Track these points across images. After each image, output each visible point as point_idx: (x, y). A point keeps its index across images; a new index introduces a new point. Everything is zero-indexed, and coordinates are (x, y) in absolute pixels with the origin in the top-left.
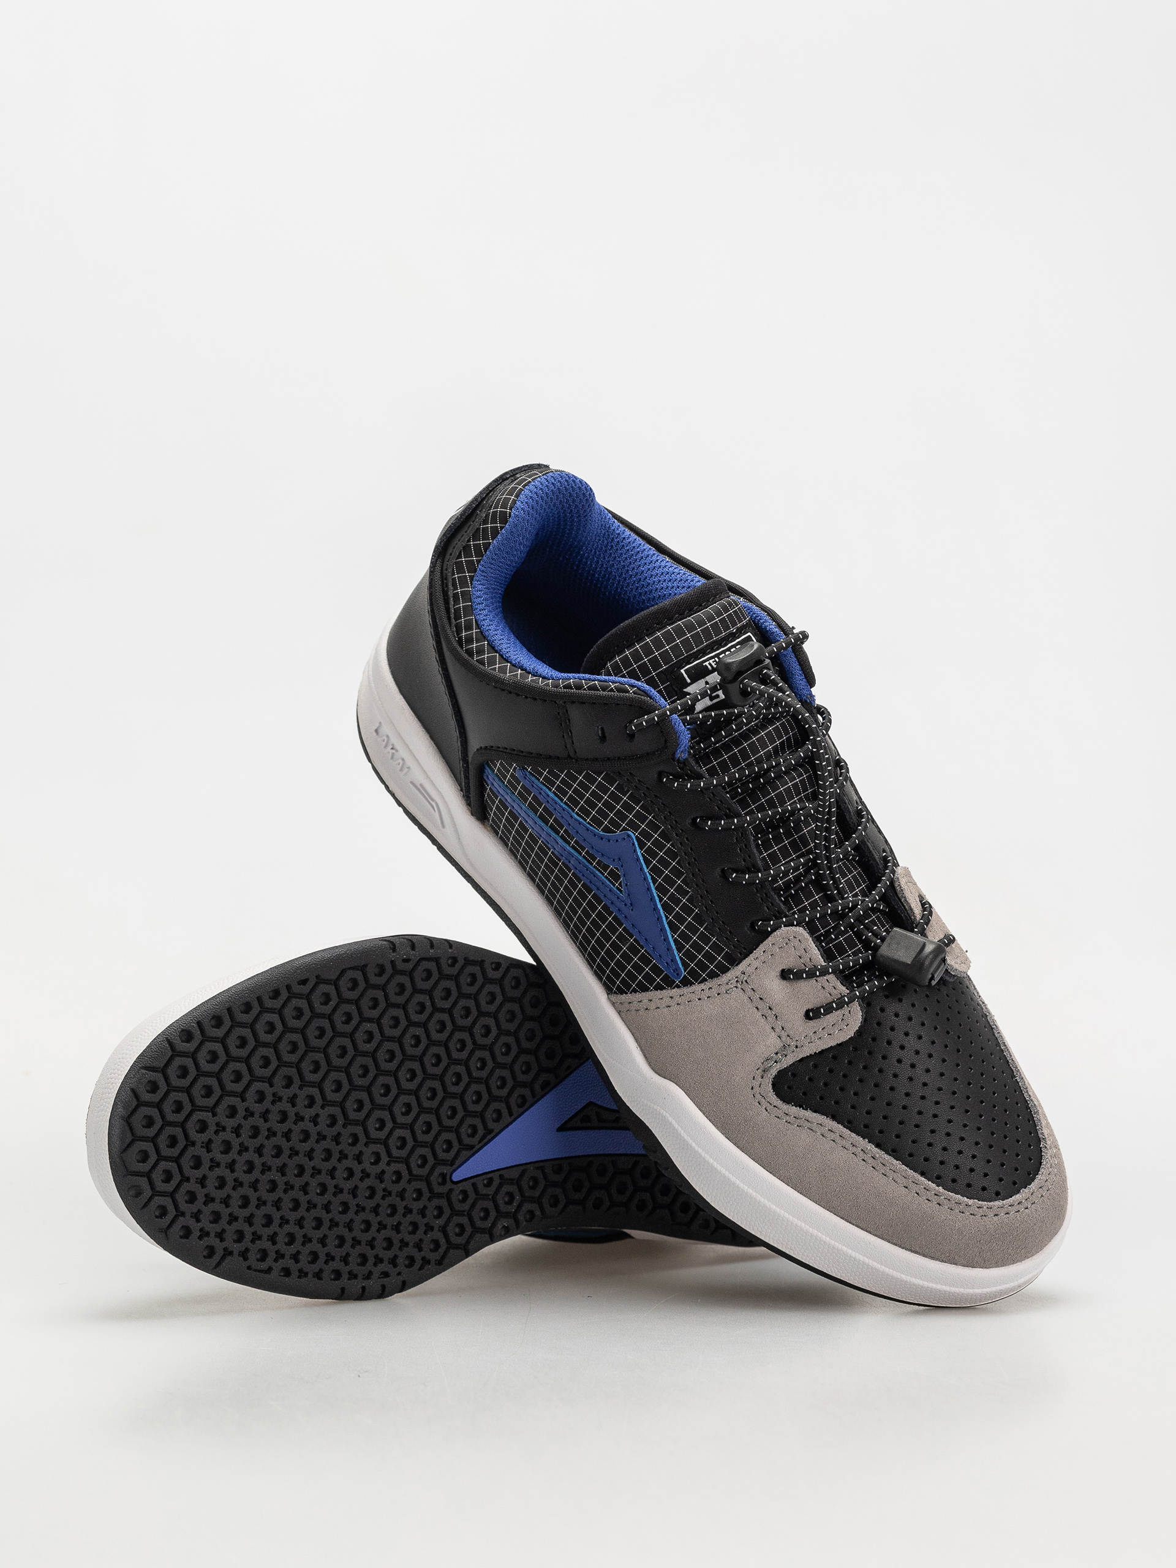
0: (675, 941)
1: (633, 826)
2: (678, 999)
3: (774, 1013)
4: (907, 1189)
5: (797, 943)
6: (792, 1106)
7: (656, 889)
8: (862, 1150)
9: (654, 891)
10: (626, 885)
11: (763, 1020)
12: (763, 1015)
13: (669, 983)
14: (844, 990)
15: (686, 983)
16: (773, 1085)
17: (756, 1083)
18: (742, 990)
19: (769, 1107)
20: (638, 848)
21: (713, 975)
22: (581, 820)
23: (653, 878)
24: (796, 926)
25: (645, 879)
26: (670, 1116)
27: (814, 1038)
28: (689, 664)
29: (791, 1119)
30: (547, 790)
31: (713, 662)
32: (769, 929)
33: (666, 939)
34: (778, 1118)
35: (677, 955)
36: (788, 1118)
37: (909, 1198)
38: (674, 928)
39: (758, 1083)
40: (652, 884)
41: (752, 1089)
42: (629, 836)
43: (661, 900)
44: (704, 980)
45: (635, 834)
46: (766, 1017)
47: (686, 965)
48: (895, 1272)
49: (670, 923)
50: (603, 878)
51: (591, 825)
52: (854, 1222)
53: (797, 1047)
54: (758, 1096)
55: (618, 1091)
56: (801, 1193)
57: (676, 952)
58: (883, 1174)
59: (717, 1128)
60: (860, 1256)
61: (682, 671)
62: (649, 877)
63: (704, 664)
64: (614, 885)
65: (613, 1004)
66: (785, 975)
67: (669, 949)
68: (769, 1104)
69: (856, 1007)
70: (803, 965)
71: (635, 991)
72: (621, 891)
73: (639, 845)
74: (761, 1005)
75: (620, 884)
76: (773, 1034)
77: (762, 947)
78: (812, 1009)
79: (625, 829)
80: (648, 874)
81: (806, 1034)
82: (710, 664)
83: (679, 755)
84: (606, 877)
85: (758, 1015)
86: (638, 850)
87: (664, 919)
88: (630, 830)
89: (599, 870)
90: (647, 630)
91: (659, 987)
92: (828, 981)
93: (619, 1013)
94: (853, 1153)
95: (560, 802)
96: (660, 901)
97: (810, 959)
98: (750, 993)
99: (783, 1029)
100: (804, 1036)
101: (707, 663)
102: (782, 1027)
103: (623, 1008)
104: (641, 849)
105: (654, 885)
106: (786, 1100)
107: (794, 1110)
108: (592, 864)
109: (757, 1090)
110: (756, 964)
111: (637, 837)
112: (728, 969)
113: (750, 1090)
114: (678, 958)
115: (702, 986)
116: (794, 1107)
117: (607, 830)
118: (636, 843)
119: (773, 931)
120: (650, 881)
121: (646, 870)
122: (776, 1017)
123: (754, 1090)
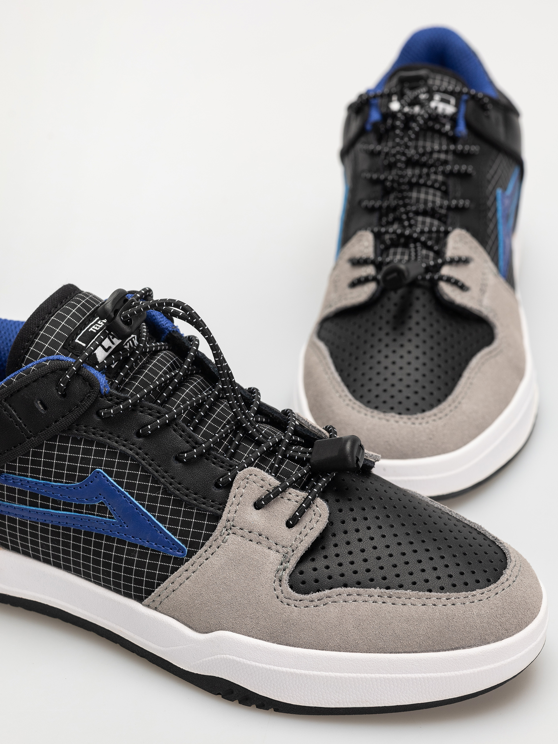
0: (168, 529)
1: (98, 463)
2: (192, 568)
3: (264, 537)
4: (425, 606)
5: (255, 478)
6: (312, 594)
7: (136, 500)
8: (379, 596)
9: (136, 502)
10: (114, 510)
11: (259, 547)
12: (257, 543)
13: (180, 562)
14: (304, 494)
15: (191, 554)
16: (291, 587)
17: (278, 592)
18: (233, 535)
19: (297, 603)
20: (109, 477)
21: (207, 537)
22: (60, 484)
23: (130, 493)
24: (247, 467)
25: (125, 496)
26: (230, 655)
27: (302, 537)
28: (79, 335)
29: (317, 602)
30: (25, 478)
31: (95, 327)
32: (230, 479)
33: (162, 531)
34: (307, 607)
35: (175, 538)
36: (314, 603)
37: (430, 610)
38: (162, 520)
39: (280, 592)
40: (132, 498)
41: (278, 598)
42: (98, 472)
43: (143, 505)
44: (203, 544)
45: (101, 469)
46: (261, 543)
47: (185, 542)
48: (449, 673)
49: (158, 519)
50: (95, 517)
51: (68, 483)
52: (401, 650)
53: (293, 551)
54: (284, 600)
55: (184, 669)
56: (352, 652)
57: (173, 537)
58: (402, 605)
59: (268, 641)
60: (418, 674)
61: (77, 341)
62: (127, 494)
63: (89, 330)
64: (106, 517)
65: (148, 606)
66: (258, 506)
67: (168, 537)
68: (295, 601)
69: (319, 501)
70: (267, 492)
71: (159, 584)
72: (113, 518)
73: (108, 475)
74: (252, 536)
75: (110, 514)
76: (272, 552)
77: (231, 495)
78: (289, 519)
79: (93, 469)
80: (125, 492)
81: (295, 538)
82: (93, 329)
83: (104, 390)
84: (97, 515)
85: (253, 545)
86: (110, 479)
87: (153, 517)
88: (97, 468)
89: (90, 514)
90: (38, 327)
91: (174, 570)
92: (290, 494)
93: (156, 609)
94: (373, 602)
95: (38, 481)
96: (144, 507)
97: (270, 485)
98: (240, 532)
99: (277, 544)
100: (294, 540)
101: (91, 329)
102: (276, 544)
103: (157, 604)
104: (111, 477)
105: (133, 498)
106: (306, 592)
107: (315, 595)
108: (82, 513)
109: (281, 596)
110: (233, 508)
111: (104, 470)
112: (216, 526)
113: (276, 600)
114: (176, 540)
115: (204, 548)
116: (314, 594)
117: (81, 479)
118: (106, 475)
119: (233, 479)
120: (129, 496)
121: (123, 490)
122: (268, 538)
123: (280, 597)
